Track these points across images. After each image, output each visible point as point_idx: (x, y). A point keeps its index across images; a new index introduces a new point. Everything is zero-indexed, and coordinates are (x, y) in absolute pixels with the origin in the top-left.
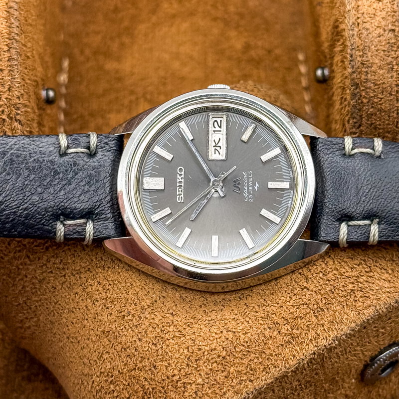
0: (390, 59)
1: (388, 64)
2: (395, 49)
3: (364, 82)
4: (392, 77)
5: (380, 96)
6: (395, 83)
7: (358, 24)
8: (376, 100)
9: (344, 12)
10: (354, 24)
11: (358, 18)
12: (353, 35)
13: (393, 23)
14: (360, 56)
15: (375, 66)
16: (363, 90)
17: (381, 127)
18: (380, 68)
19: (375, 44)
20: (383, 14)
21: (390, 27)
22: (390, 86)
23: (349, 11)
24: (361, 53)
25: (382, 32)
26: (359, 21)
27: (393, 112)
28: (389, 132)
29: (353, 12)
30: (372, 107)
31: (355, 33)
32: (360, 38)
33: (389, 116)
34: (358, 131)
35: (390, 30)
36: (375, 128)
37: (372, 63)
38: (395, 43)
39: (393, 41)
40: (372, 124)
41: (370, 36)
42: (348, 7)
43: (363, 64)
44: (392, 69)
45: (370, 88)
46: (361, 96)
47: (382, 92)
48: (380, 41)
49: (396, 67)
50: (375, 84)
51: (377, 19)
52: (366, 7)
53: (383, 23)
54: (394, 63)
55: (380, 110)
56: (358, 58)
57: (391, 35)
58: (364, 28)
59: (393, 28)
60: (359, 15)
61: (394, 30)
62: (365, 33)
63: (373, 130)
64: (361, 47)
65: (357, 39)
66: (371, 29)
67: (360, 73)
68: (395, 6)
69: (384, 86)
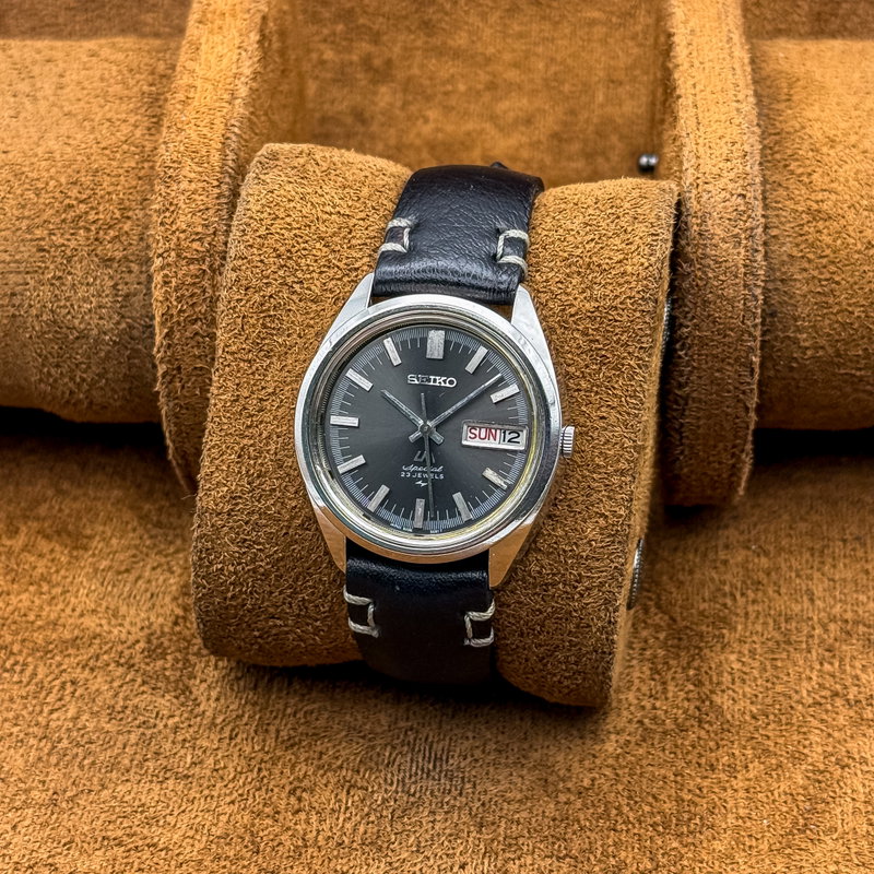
0: (737, 230)
1: (735, 236)
2: (744, 219)
3: (701, 258)
4: (739, 253)
5: (722, 278)
6: (742, 262)
7: (698, 185)
8: (716, 283)
9: (681, 171)
10: (691, 184)
11: (698, 178)
12: (690, 198)
13: (744, 188)
14: (698, 225)
15: (716, 237)
16: (699, 269)
17: (721, 321)
18: (724, 240)
19: (718, 210)
20: (732, 175)
21: (740, 191)
22: (736, 266)
23: (687, 170)
24: (699, 221)
25: (728, 196)
26: (698, 181)
27: (739, 302)
28: (732, 330)
29: (691, 171)
30: (711, 292)
31: (693, 196)
32: (699, 202)
33: (733, 307)
34: (689, 323)
35: (739, 195)
36: (714, 322)
37: (712, 234)
38: (744, 212)
39: (742, 208)
40: (709, 316)
41: (713, 200)
42: (686, 165)
43: (700, 234)
44: (740, 243)
45: (709, 266)
46: (696, 276)
47: (725, 273)
48: (725, 208)
49: (744, 242)
50: (717, 262)
51: (723, 180)
52: (710, 166)
53: (731, 186)
54: (743, 236)
55: (721, 297)
56: (695, 227)
57: (740, 200)
58: (705, 191)
59: (744, 193)
60: (699, 175)
61: (744, 196)
62: (705, 196)
63: (711, 325)
64: (700, 214)
65: (695, 203)
66: (714, 192)
67: (696, 245)
68: (748, 168)
69: (728, 265)
